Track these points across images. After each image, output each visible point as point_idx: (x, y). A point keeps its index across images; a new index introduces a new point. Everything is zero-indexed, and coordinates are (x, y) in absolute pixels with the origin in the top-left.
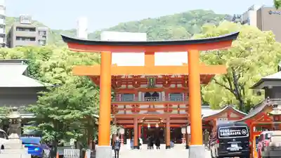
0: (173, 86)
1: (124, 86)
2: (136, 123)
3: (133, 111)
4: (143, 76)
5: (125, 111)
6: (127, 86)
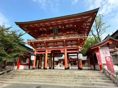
0: (68, 32)
3: (45, 47)
4: (51, 28)
5: (41, 47)
6: (44, 35)
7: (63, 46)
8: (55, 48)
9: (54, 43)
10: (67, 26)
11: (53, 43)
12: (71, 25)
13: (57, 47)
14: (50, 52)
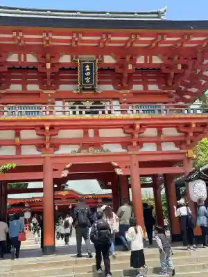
0: (138, 88)
1: (16, 88)
3: (40, 147)
4: (66, 59)
5: (18, 147)
6: (24, 88)
7: (126, 144)
8: (91, 156)
9: (86, 133)
10: (141, 60)
11: (81, 131)
12: (156, 60)
13: (97, 152)
14: (65, 174)
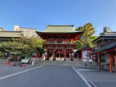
2: (54, 51)
3: (53, 47)
7: (64, 47)
9: (59, 46)
